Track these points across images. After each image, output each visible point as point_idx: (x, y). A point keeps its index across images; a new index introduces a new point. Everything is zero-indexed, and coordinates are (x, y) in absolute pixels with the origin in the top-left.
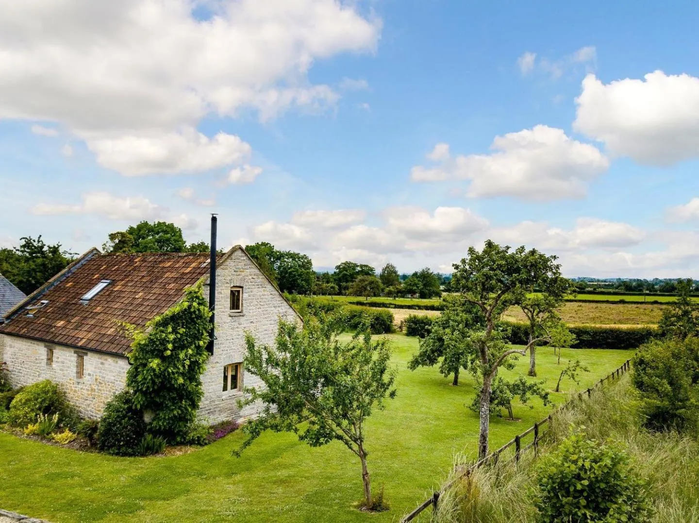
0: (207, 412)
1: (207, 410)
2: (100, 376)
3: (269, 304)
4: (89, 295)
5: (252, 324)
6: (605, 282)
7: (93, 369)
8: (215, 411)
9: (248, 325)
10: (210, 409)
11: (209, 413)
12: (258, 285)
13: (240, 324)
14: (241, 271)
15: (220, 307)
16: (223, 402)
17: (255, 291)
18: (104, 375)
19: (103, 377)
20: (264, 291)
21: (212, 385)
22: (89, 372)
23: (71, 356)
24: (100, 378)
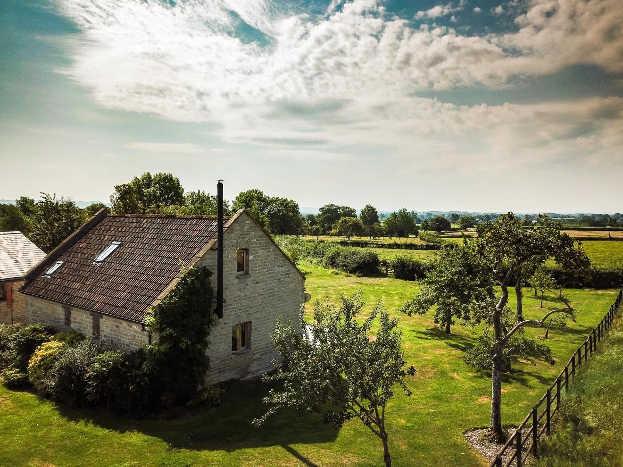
0: (217, 371)
1: (218, 369)
2: (115, 338)
3: (273, 264)
4: (102, 257)
5: (258, 285)
6: (569, 217)
7: (109, 332)
8: (225, 370)
9: (254, 285)
10: (221, 368)
11: (219, 372)
12: (263, 246)
13: (247, 285)
14: (246, 234)
15: (228, 269)
16: (232, 360)
17: (260, 252)
18: (119, 338)
19: (118, 339)
20: (268, 252)
21: (222, 345)
22: (105, 334)
23: (87, 318)
24: (115, 340)
